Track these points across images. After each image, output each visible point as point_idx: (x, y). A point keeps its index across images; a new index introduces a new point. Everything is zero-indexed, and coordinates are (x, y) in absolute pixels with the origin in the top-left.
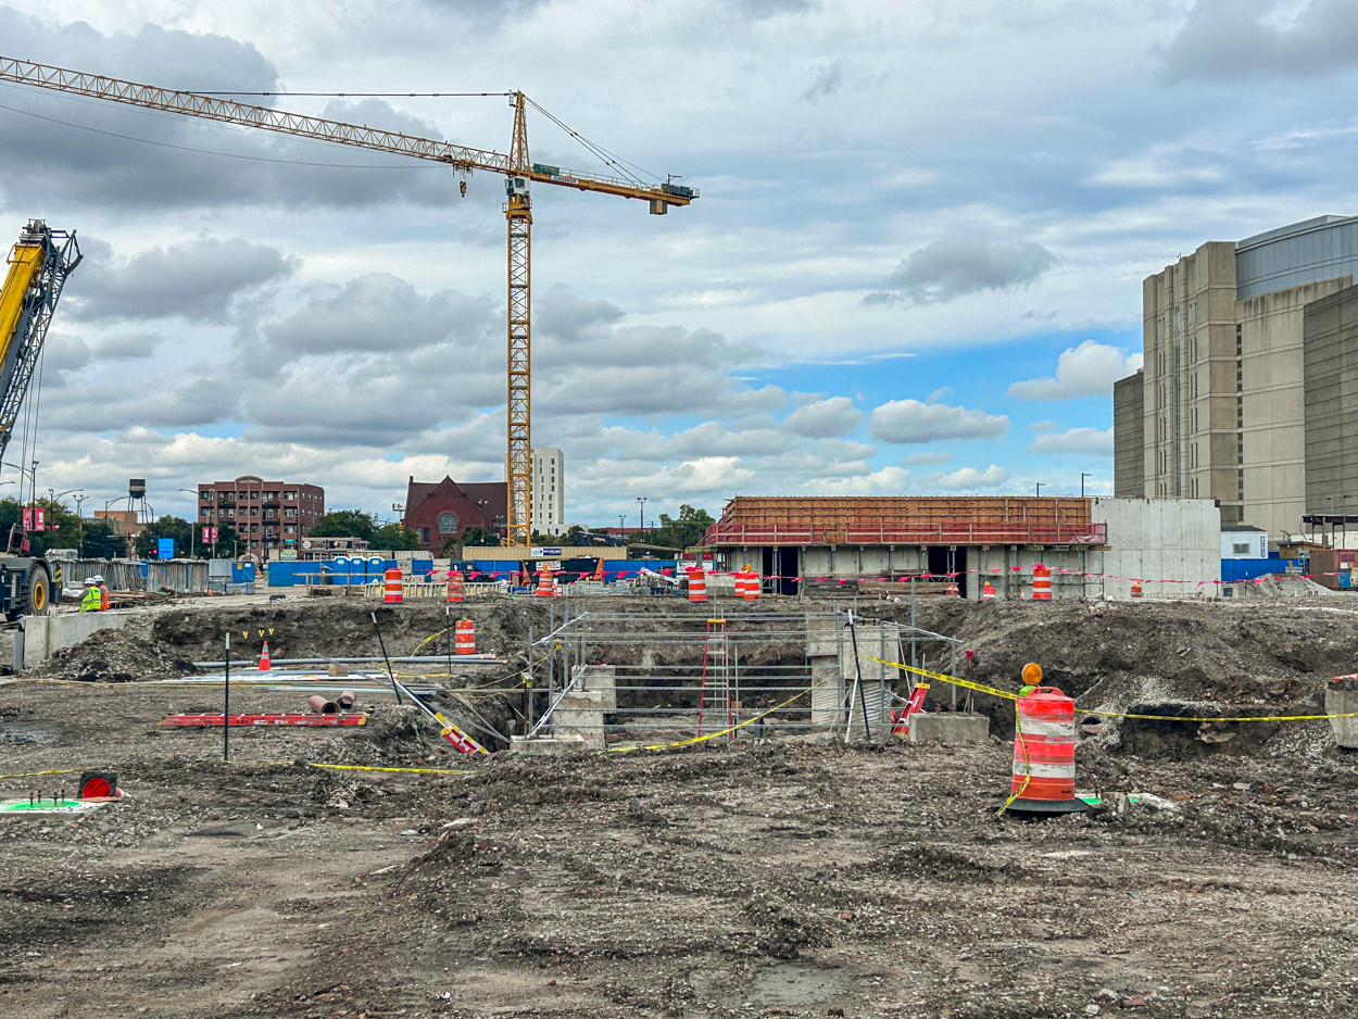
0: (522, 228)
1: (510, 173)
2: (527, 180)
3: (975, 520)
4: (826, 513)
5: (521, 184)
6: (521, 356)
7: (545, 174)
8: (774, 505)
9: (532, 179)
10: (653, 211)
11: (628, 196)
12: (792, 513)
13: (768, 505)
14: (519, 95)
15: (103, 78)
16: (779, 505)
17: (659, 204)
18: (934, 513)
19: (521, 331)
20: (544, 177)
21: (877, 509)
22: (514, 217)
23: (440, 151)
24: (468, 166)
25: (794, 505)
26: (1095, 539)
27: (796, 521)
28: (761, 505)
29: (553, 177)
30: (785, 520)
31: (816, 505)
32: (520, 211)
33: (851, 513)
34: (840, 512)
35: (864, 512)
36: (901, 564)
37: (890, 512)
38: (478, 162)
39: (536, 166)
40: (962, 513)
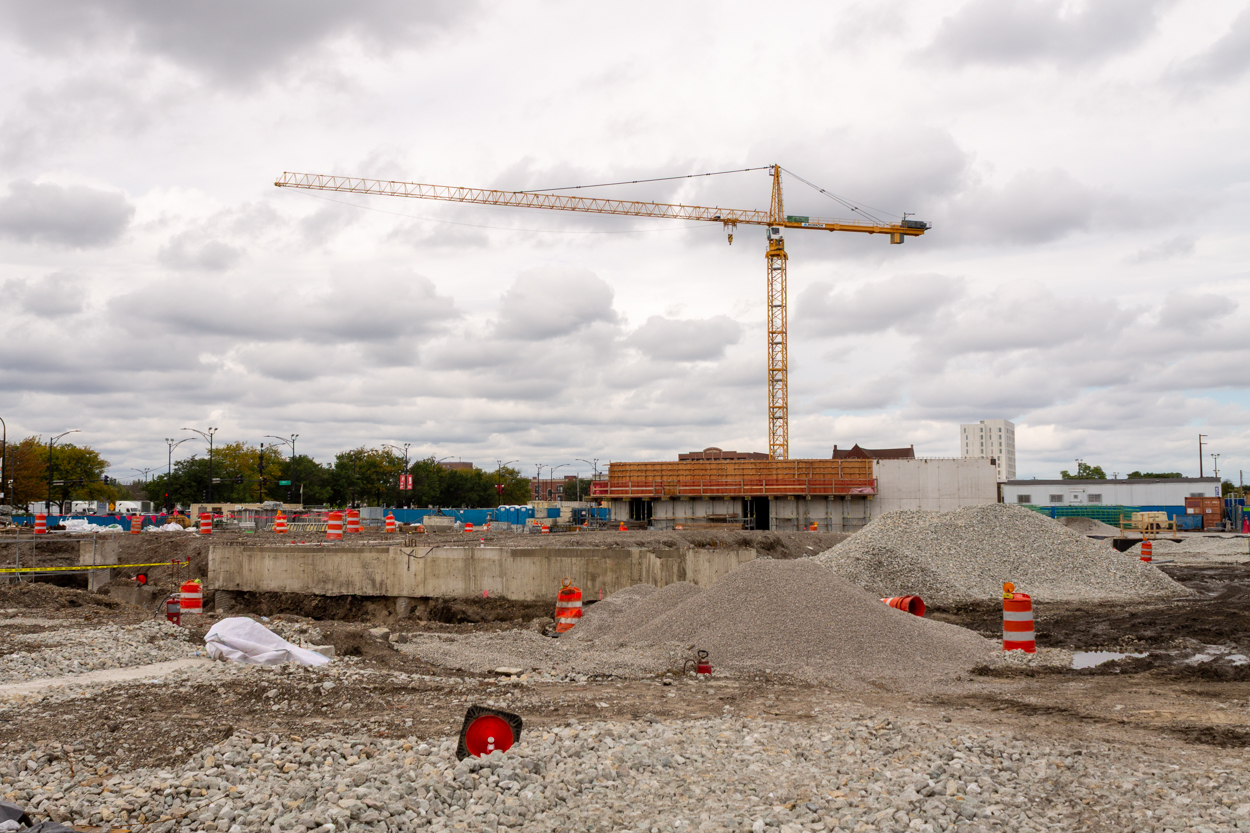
0: (778, 263)
1: (770, 225)
2: (781, 228)
3: (775, 477)
4: (671, 473)
5: (776, 231)
6: (779, 357)
7: (795, 222)
8: (636, 468)
9: (786, 226)
10: (893, 242)
11: (871, 232)
12: (648, 473)
13: (632, 468)
14: (776, 168)
15: (462, 188)
16: (639, 468)
17: (897, 237)
18: (746, 472)
19: (779, 339)
20: (796, 225)
21: (706, 470)
22: (773, 256)
23: (712, 213)
24: (734, 222)
25: (649, 468)
26: (867, 490)
27: (650, 479)
28: (628, 468)
29: (803, 224)
30: (644, 479)
31: (664, 467)
32: (777, 252)
33: (688, 473)
34: (680, 473)
35: (696, 472)
36: (723, 510)
37: (714, 472)
38: (741, 219)
39: (789, 218)
40: (765, 472)
